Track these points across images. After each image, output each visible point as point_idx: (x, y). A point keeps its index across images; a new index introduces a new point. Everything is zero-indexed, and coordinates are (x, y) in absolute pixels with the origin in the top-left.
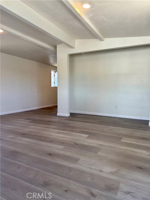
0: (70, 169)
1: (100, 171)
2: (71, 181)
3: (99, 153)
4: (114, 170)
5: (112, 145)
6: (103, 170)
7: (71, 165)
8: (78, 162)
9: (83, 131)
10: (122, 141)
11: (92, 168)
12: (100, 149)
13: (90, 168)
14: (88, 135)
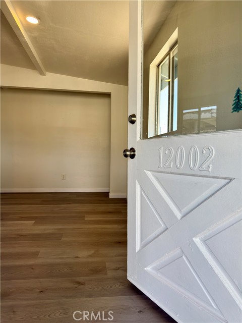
0: (31, 267)
1: (76, 257)
2: (41, 280)
3: (63, 239)
4: (92, 252)
5: (75, 226)
6: (79, 256)
7: (31, 262)
8: (38, 256)
9: (23, 217)
10: (86, 219)
11: (63, 258)
12: (62, 234)
13: (60, 258)
14: (34, 221)
